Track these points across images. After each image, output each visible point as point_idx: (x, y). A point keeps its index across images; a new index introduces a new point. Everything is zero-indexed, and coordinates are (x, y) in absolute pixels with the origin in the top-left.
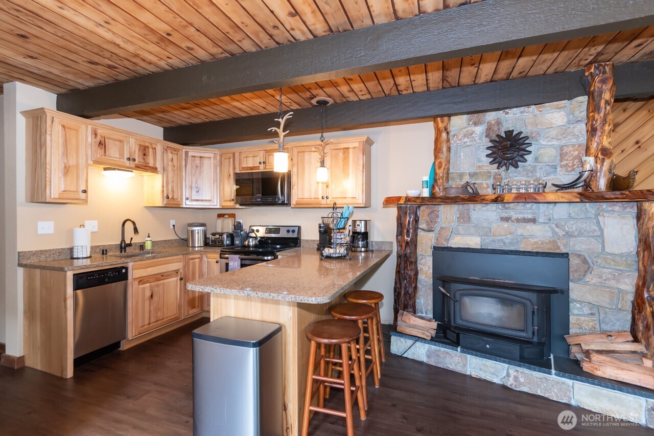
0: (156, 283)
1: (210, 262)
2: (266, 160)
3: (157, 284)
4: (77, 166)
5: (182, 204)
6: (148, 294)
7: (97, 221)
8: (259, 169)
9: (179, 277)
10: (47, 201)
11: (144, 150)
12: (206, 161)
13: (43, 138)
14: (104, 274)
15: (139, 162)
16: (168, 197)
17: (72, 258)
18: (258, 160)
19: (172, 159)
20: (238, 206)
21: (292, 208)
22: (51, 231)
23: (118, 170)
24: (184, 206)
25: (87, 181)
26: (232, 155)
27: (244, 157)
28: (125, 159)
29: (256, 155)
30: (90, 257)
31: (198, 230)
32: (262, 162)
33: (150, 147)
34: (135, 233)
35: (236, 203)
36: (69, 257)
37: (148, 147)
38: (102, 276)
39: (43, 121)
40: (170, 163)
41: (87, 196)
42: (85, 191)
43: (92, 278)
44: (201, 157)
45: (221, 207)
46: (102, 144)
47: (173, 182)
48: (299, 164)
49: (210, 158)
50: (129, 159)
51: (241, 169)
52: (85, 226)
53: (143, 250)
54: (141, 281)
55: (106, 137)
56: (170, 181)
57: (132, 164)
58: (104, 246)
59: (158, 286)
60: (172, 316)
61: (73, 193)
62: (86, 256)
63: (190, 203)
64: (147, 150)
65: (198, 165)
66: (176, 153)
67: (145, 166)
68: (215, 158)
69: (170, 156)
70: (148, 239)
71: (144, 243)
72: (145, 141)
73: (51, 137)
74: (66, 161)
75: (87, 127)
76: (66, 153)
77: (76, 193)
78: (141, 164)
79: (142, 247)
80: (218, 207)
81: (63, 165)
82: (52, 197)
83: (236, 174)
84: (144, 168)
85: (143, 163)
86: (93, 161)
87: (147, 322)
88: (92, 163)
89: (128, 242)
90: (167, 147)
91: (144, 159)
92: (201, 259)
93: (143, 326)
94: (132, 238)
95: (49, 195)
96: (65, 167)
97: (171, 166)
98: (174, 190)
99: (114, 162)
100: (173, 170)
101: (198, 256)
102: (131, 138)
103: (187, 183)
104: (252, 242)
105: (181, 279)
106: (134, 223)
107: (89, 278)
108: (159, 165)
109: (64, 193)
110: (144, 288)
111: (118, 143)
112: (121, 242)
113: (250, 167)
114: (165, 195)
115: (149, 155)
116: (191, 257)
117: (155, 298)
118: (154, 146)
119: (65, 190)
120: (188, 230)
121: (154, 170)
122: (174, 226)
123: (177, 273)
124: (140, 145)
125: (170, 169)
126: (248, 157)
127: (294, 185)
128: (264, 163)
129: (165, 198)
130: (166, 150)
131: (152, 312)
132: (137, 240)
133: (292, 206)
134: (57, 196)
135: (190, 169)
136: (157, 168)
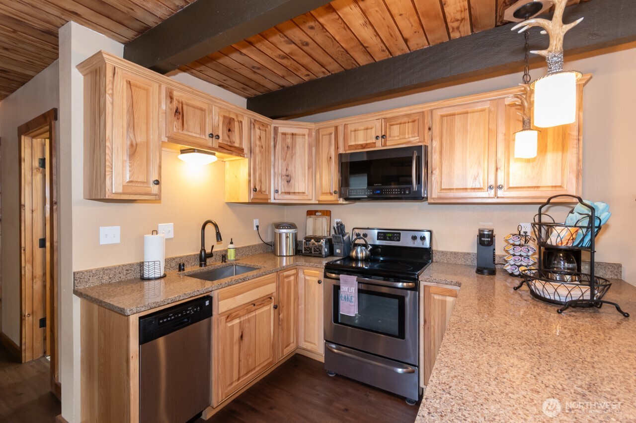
0: (246, 317)
1: (308, 280)
2: (386, 132)
3: (248, 318)
4: (147, 144)
5: (270, 199)
6: (237, 335)
7: (173, 224)
8: (375, 147)
9: (272, 305)
10: (107, 197)
11: (229, 124)
12: (299, 140)
13: (102, 101)
14: (181, 313)
15: (223, 140)
16: (255, 190)
17: (143, 279)
18: (373, 133)
19: (260, 137)
20: (341, 201)
21: (430, 204)
22: (117, 240)
23: (199, 151)
24: (272, 201)
25: (160, 167)
26: (333, 130)
27: (351, 131)
28: (207, 136)
29: (370, 127)
30: (165, 276)
31: (286, 234)
32: (380, 136)
33: (236, 119)
34: (218, 241)
35: (340, 197)
36: (138, 276)
37: (234, 119)
38: (180, 315)
39: (102, 75)
40: (258, 143)
41: (160, 190)
42: (157, 182)
43: (165, 320)
44: (293, 134)
45: (317, 202)
46: (179, 113)
47: (261, 168)
48: (444, 135)
49: (304, 135)
50: (211, 136)
51: (347, 148)
52: (159, 231)
53: (225, 262)
54: (229, 316)
55: (184, 103)
56: (257, 167)
57: (215, 143)
58: (181, 258)
59: (249, 320)
60: (264, 362)
61: (142, 185)
62: (159, 276)
63: (280, 197)
64: (232, 123)
65: (290, 145)
66: (264, 129)
67: (230, 146)
68: (310, 135)
69: (258, 131)
70: (231, 246)
71: (226, 251)
72: (230, 111)
73: (112, 98)
74: (132, 138)
75: (160, 86)
76: (132, 125)
77: (145, 185)
78: (226, 143)
79: (224, 257)
80: (313, 202)
81: (129, 143)
82: (114, 192)
83: (341, 156)
84: (229, 148)
85: (227, 141)
86: (168, 137)
87: (235, 377)
88: (166, 140)
89: (208, 251)
90: (255, 120)
91: (229, 136)
92: (296, 275)
93: (231, 384)
94: (213, 247)
95: (110, 189)
96: (132, 145)
97: (259, 146)
98: (262, 180)
99: (194, 140)
100: (260, 151)
101: (293, 272)
102: (213, 106)
103: (276, 170)
104: (360, 253)
105: (275, 307)
106: (216, 226)
107: (161, 321)
108: (245, 146)
109: (130, 184)
110: (233, 326)
111: (198, 112)
112: (201, 252)
113: (361, 145)
114: (252, 186)
115: (234, 131)
116: (286, 273)
117: (245, 338)
118: (240, 119)
119: (131, 179)
120: (275, 233)
121: (239, 151)
122: (257, 227)
123: (271, 298)
124: (224, 117)
125: (257, 150)
126: (358, 130)
127: (435, 169)
128: (383, 137)
129: (252, 191)
130: (253, 123)
131: (242, 361)
132: (218, 248)
133: (430, 201)
134: (120, 191)
135: (280, 151)
136: (243, 149)
